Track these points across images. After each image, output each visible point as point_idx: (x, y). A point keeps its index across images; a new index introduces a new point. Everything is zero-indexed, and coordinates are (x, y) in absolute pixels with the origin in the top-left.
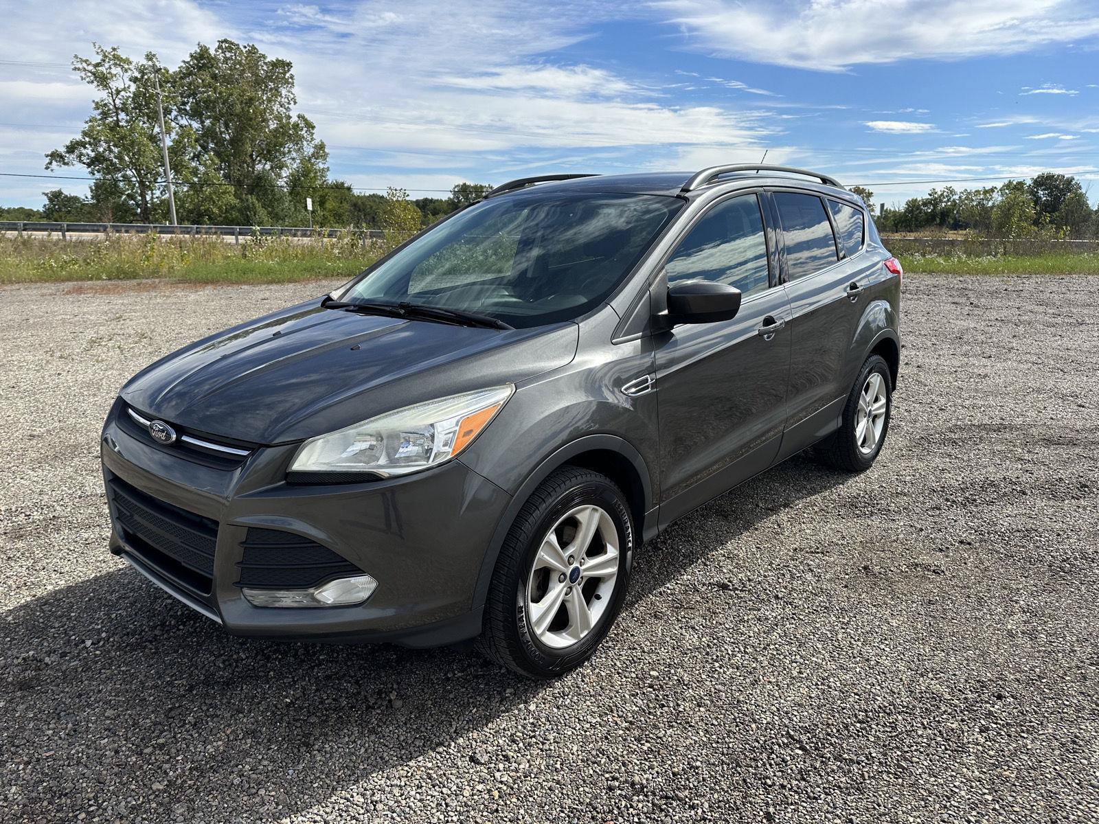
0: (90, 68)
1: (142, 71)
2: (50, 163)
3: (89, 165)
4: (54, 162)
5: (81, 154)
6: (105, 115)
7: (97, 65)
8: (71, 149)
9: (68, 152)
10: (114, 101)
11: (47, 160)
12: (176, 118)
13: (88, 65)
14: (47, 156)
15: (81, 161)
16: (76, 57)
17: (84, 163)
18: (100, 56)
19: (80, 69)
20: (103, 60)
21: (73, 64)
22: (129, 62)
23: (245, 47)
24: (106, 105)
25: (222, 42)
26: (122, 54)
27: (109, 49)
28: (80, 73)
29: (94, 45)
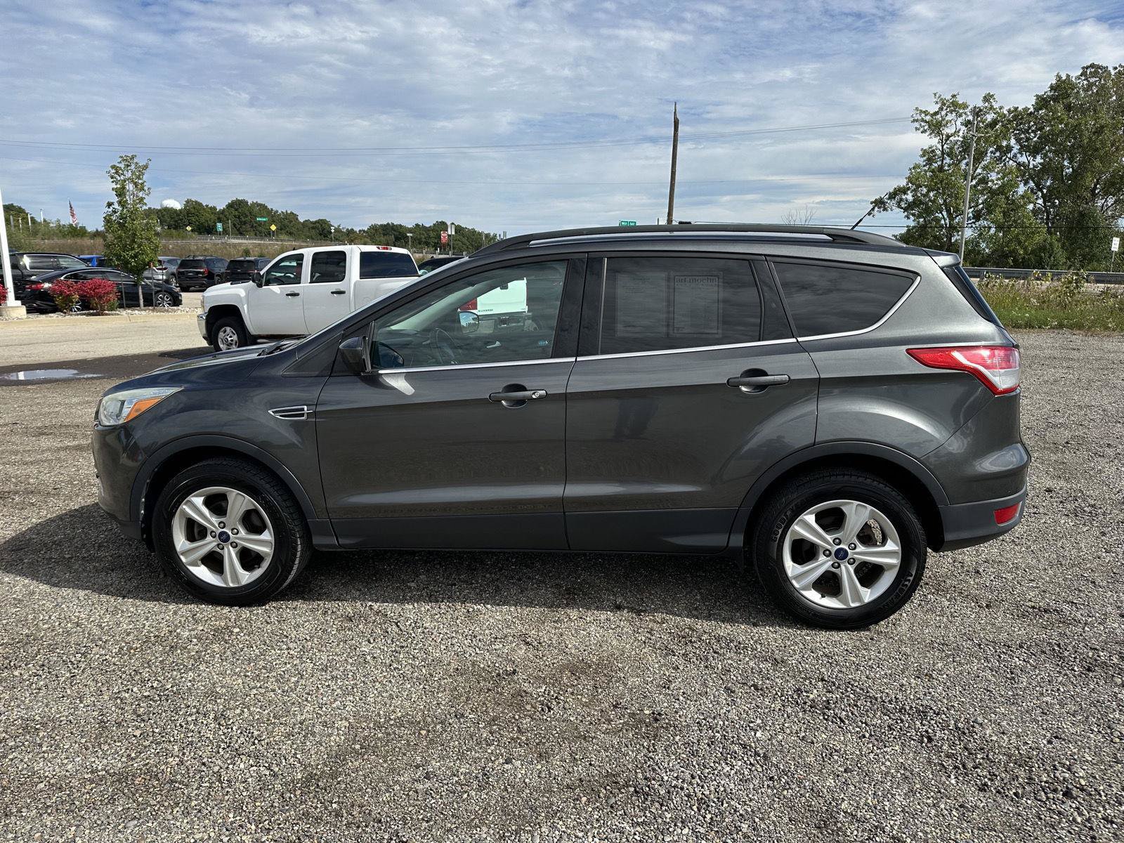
0: (928, 118)
1: (977, 112)
2: (873, 209)
3: (905, 210)
4: (876, 209)
5: (901, 200)
6: (930, 161)
7: (936, 113)
8: (892, 196)
9: (889, 198)
10: (943, 146)
11: (871, 206)
12: (1015, 156)
13: (926, 115)
14: (872, 203)
15: (899, 207)
16: (917, 109)
17: (902, 208)
18: (939, 106)
19: (917, 121)
20: (941, 109)
21: (912, 116)
22: (965, 106)
23: (1115, 68)
24: (933, 151)
25: (1087, 68)
26: (960, 100)
27: (948, 97)
28: (917, 125)
29: (935, 94)
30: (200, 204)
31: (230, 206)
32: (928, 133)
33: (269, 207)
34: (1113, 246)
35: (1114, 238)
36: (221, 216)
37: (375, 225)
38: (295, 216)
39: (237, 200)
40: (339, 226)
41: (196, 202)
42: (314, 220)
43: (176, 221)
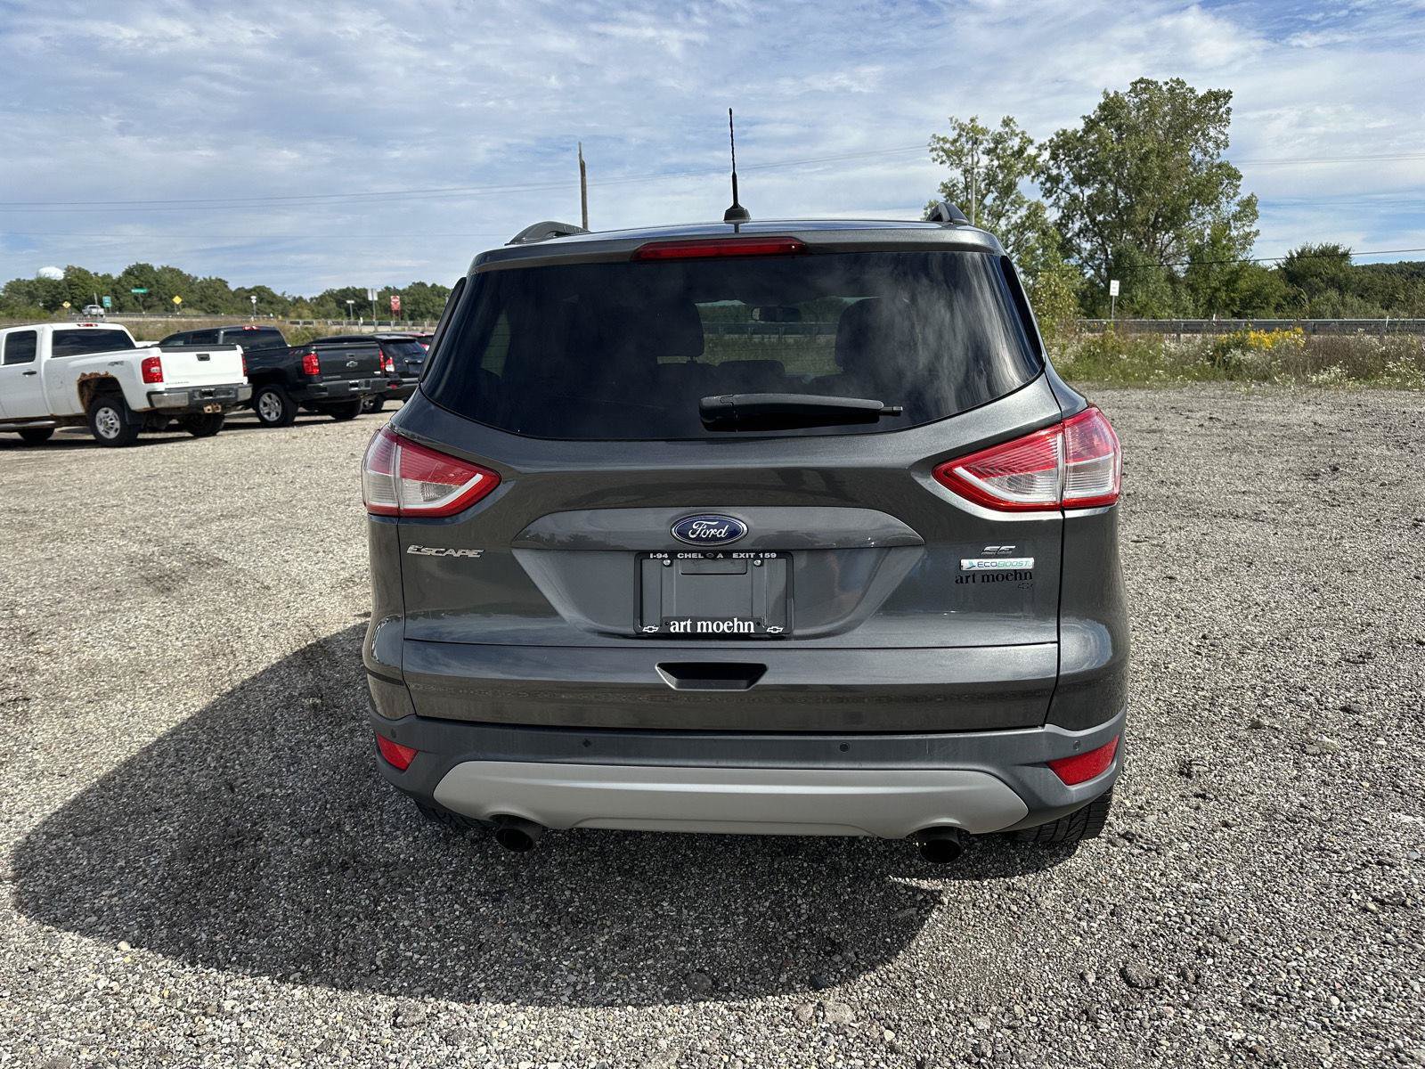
0: (947, 146)
1: (999, 140)
7: (955, 141)
10: (966, 179)
13: (944, 143)
16: (934, 136)
18: (957, 131)
19: (936, 149)
20: (960, 135)
21: (929, 145)
22: (984, 132)
23: (1166, 83)
24: (954, 185)
25: (1136, 83)
26: (980, 124)
27: (967, 121)
28: (934, 154)
29: (951, 119)
30: (86, 273)
31: (129, 273)
32: (948, 164)
33: (186, 272)
34: (1111, 290)
35: (1112, 282)
36: (116, 286)
37: (332, 291)
38: (224, 284)
39: (138, 265)
40: (284, 294)
41: (80, 269)
42: (251, 287)
43: (54, 296)
